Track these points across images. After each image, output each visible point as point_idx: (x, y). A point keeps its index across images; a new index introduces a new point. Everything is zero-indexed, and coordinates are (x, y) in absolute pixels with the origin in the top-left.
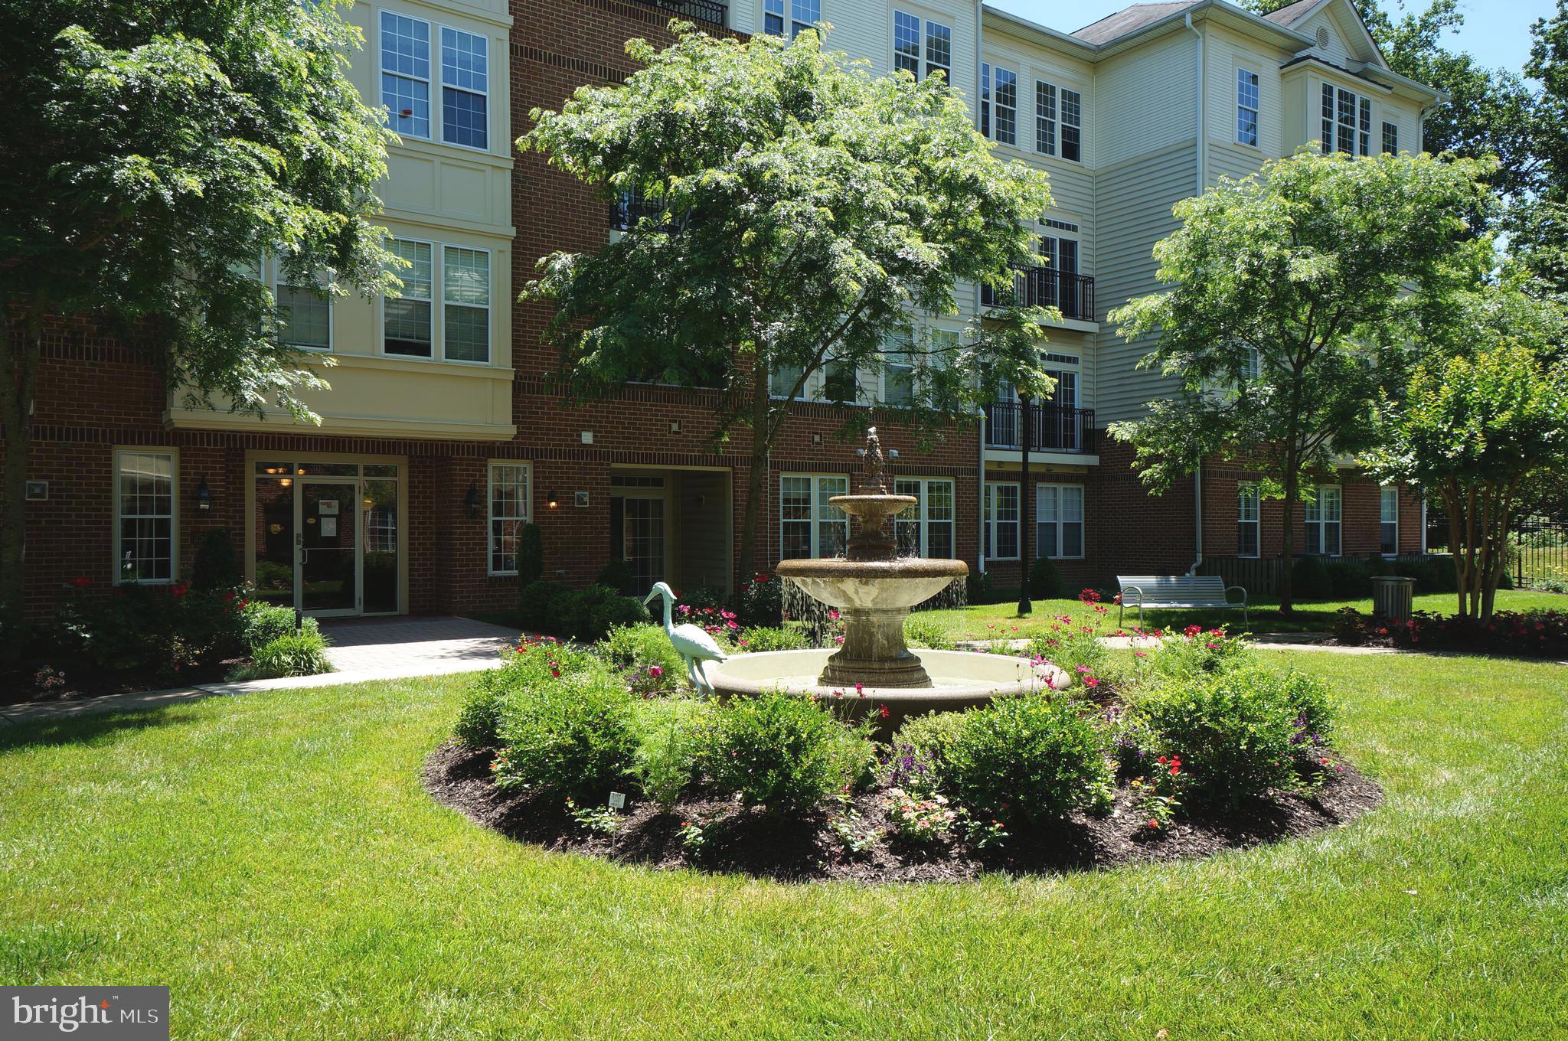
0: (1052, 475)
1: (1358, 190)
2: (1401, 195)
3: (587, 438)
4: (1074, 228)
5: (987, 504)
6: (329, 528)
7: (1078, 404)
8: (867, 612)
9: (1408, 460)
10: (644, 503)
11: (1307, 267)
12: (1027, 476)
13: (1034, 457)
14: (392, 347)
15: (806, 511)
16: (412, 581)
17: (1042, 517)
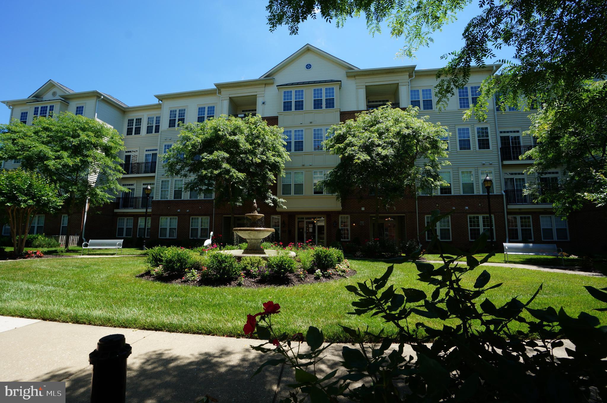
3: (363, 209)
6: (311, 230)
14: (315, 193)
17: (544, 226)
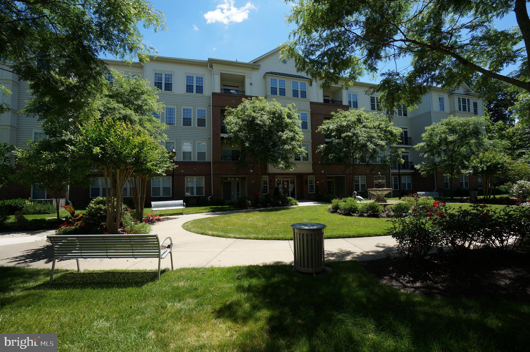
0: (404, 174)
1: (461, 124)
2: (469, 124)
3: (323, 172)
4: (407, 129)
5: (392, 180)
6: (286, 186)
7: (409, 161)
8: (380, 195)
9: (471, 171)
10: (330, 181)
11: (451, 138)
12: (399, 175)
13: (401, 171)
15: (358, 182)
16: (297, 194)
17: (403, 182)
